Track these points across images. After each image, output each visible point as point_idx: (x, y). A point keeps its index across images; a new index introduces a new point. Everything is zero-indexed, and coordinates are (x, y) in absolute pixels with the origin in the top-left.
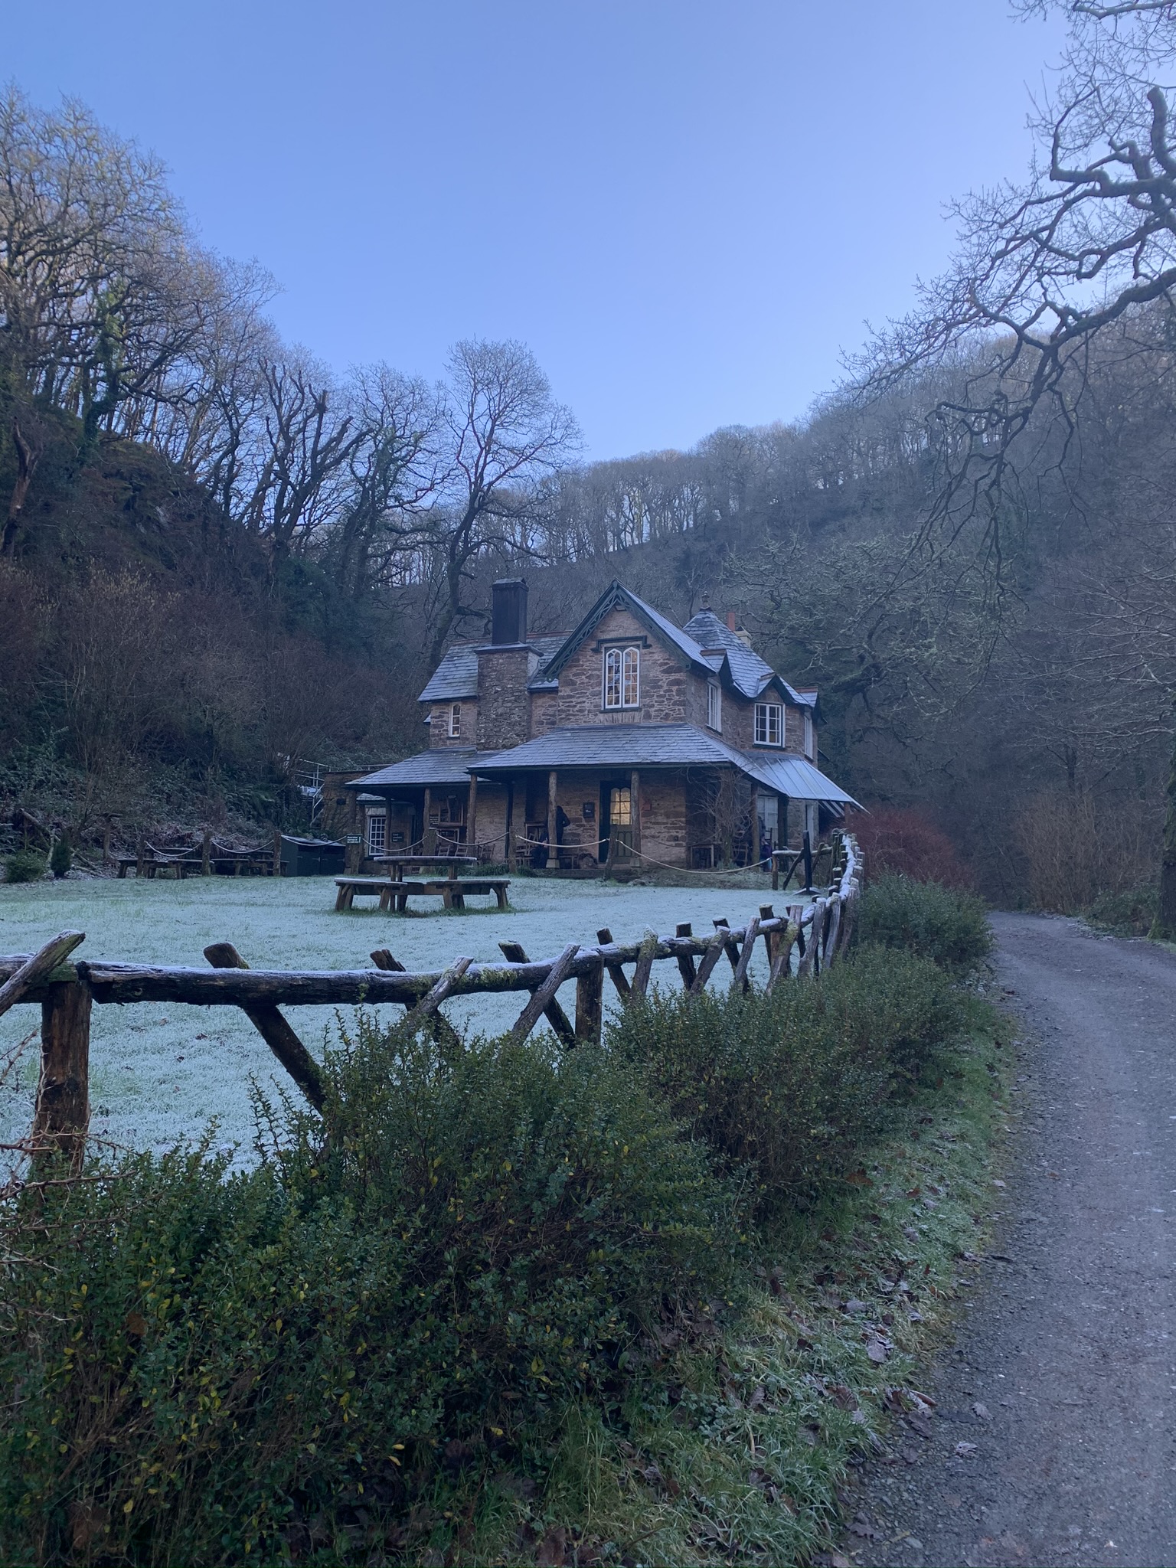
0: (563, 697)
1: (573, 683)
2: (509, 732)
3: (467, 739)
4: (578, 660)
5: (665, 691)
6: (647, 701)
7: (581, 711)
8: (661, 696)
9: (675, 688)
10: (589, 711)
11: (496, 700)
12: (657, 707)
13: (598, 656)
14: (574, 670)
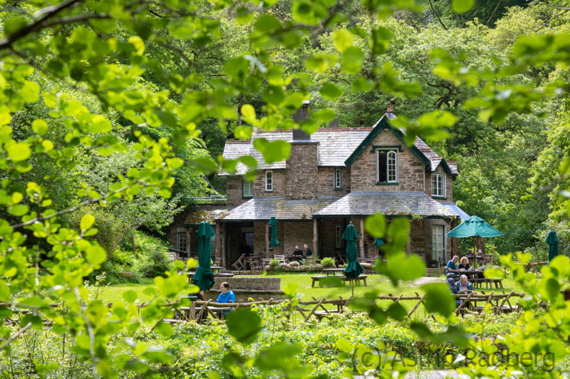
0: (354, 176)
1: (359, 168)
2: (307, 190)
3: (278, 193)
4: (362, 156)
5: (412, 175)
6: (402, 180)
7: (365, 184)
8: (410, 178)
9: (417, 174)
10: (369, 184)
11: (298, 172)
12: (407, 183)
13: (374, 155)
14: (360, 161)
